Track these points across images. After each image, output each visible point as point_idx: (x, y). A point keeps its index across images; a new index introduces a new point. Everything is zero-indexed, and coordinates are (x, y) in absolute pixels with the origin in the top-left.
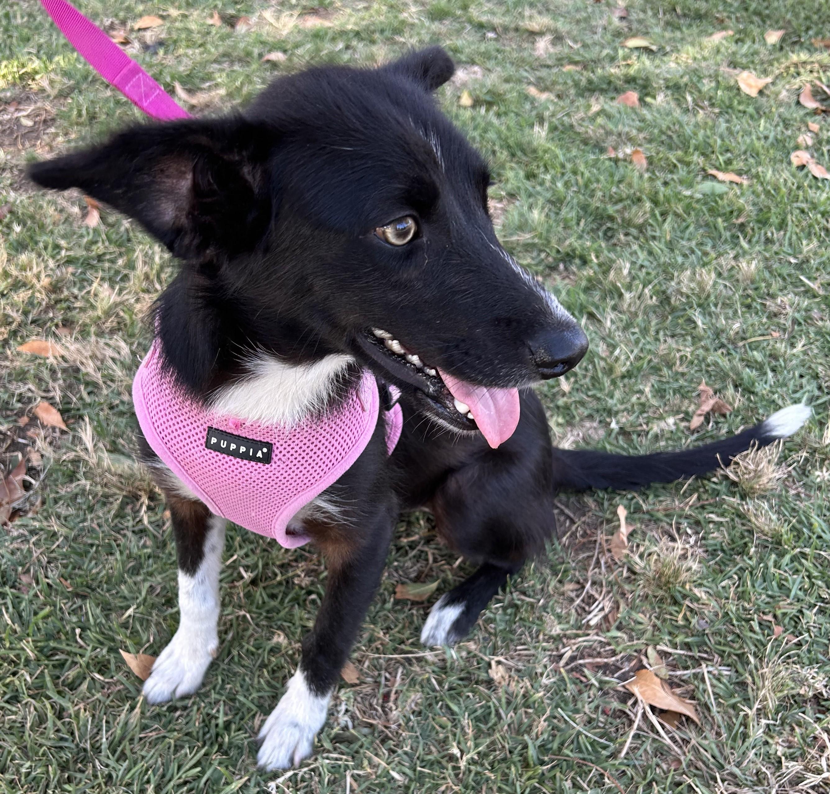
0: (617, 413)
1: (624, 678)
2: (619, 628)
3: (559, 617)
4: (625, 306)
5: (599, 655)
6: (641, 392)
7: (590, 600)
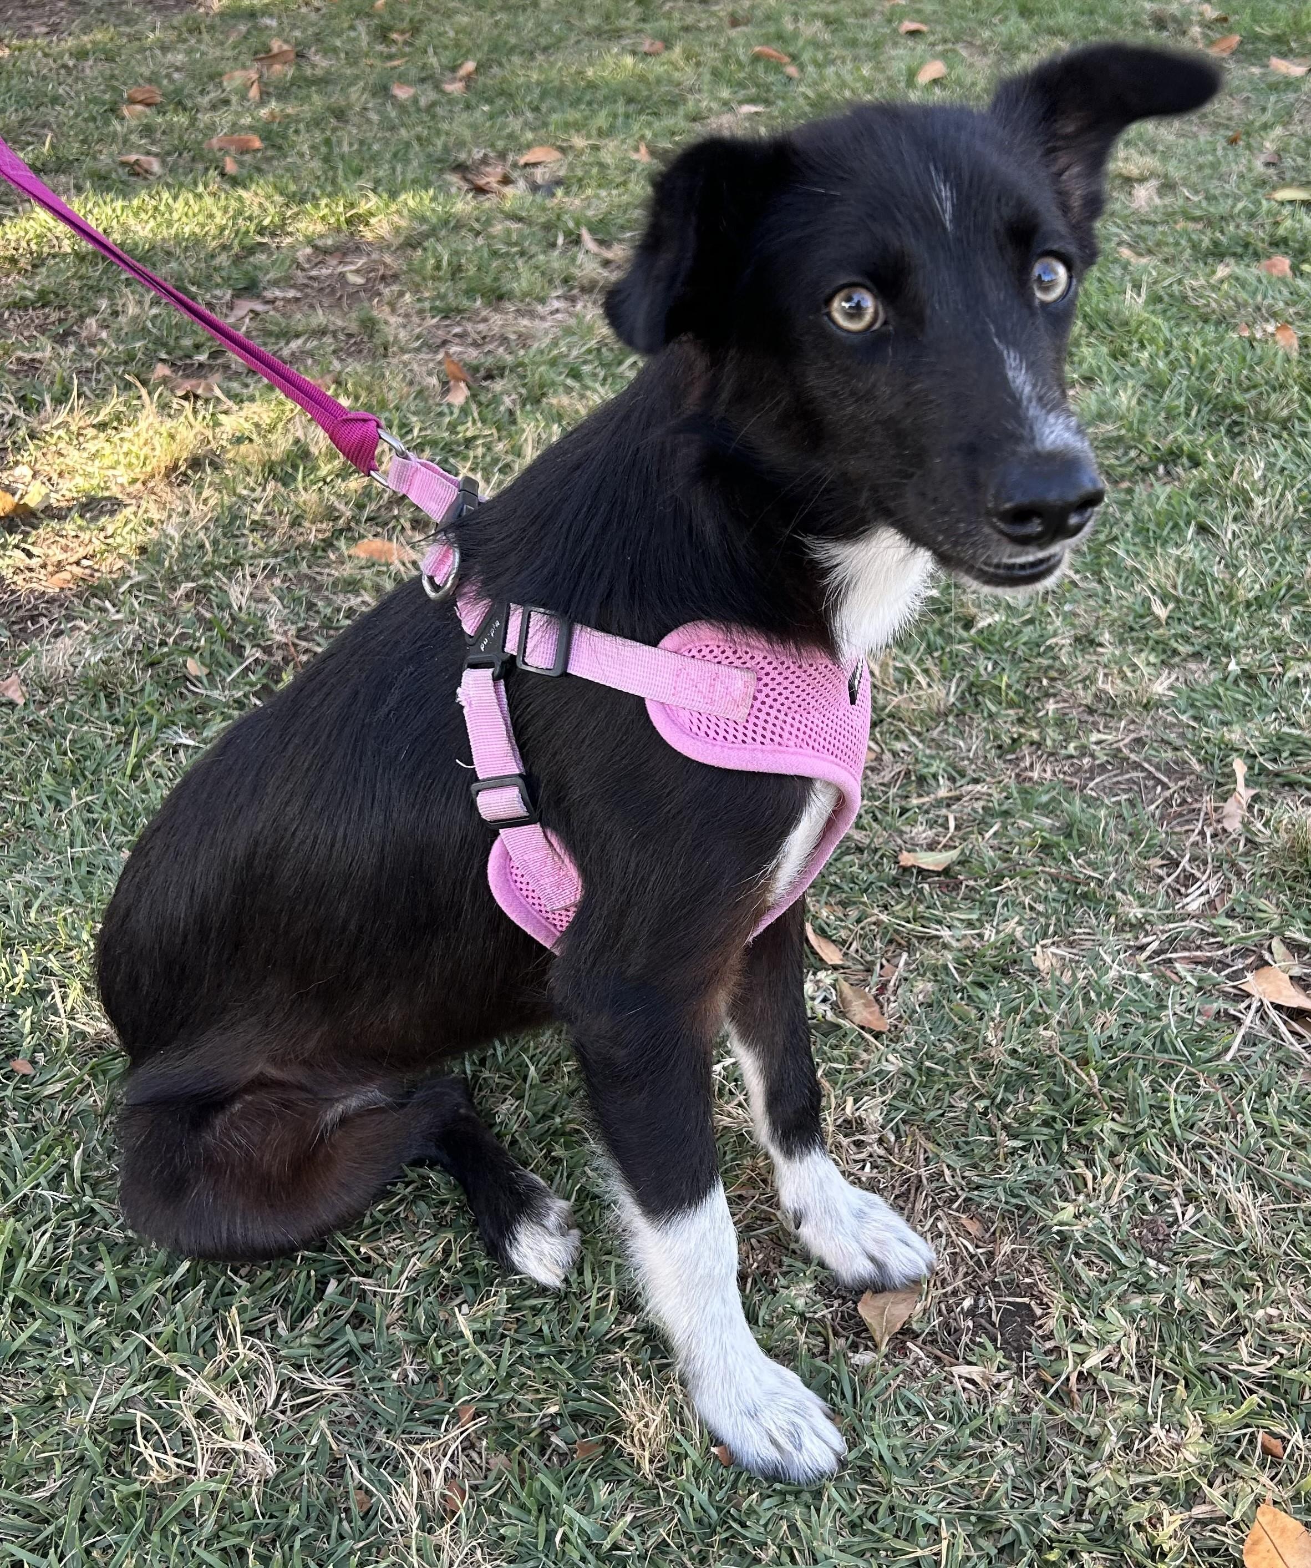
0: (1237, 651)
1: (1233, 977)
2: (1230, 916)
3: (1140, 897)
4: (1256, 515)
5: (1199, 948)
6: (1277, 625)
7: (1189, 879)
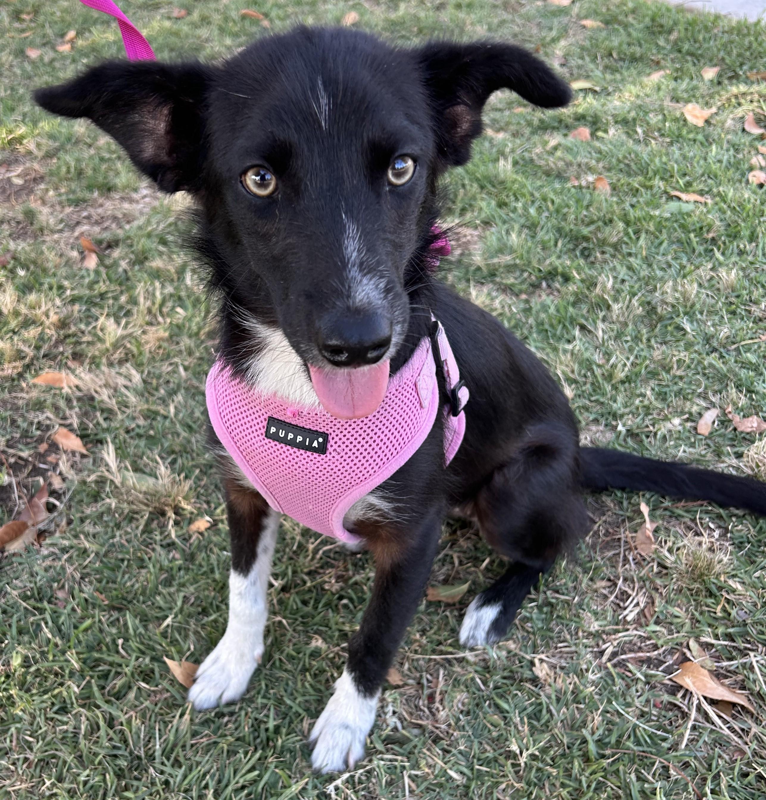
0: (622, 416)
1: (669, 671)
2: (657, 623)
3: (595, 613)
4: (615, 317)
5: (640, 649)
6: (644, 395)
7: (624, 596)
